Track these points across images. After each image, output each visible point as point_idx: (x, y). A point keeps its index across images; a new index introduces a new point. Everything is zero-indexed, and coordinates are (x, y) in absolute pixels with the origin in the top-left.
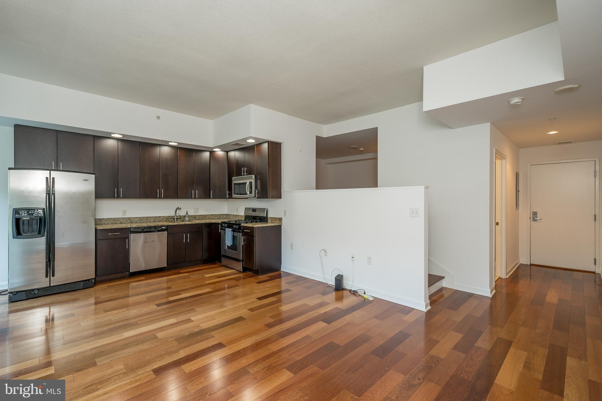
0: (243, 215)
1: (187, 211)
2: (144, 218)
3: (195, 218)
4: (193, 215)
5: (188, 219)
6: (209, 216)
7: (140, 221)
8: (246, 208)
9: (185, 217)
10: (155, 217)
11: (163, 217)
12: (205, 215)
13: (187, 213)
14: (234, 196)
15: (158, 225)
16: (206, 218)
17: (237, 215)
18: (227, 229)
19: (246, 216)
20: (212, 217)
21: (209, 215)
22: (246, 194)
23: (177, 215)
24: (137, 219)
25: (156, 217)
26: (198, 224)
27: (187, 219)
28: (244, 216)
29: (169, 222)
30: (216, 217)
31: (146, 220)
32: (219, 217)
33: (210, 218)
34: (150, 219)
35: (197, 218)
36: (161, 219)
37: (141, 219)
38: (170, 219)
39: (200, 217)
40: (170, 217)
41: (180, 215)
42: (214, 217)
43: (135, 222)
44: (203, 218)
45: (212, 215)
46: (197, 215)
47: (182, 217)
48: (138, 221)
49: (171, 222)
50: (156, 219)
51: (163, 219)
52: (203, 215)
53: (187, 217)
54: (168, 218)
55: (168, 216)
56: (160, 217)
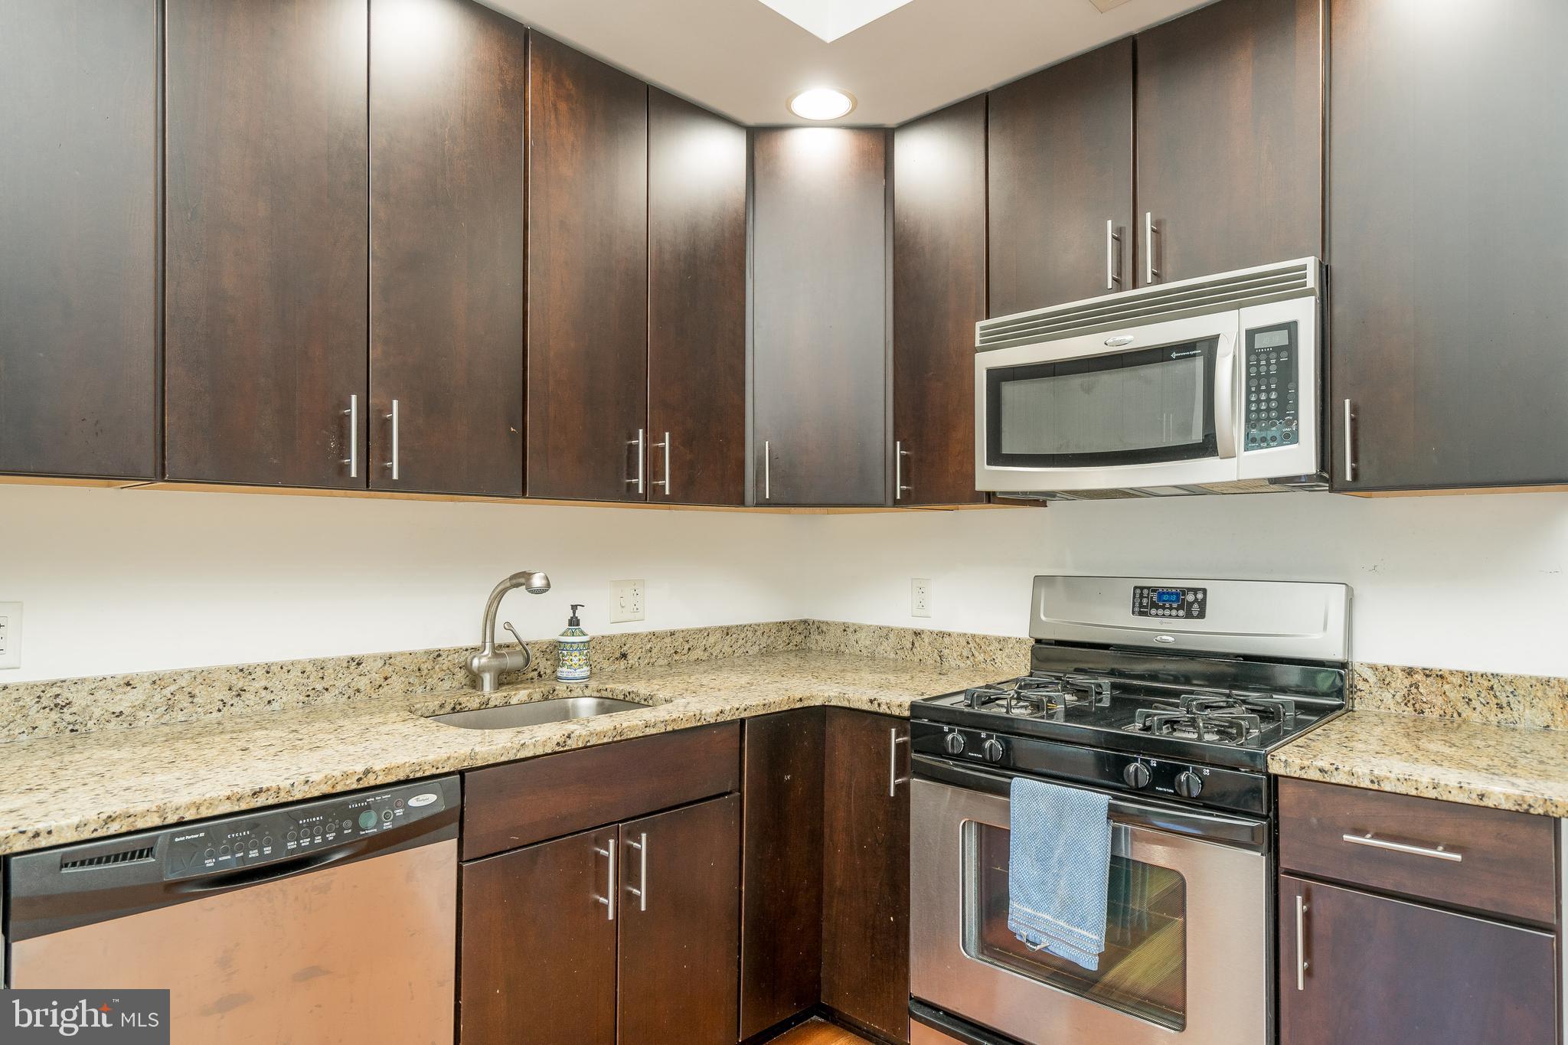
0: (1024, 634)
1: (574, 608)
2: (204, 677)
3: (624, 656)
4: (611, 638)
5: (585, 671)
6: (712, 639)
7: (170, 708)
8: (1041, 581)
9: (555, 651)
10: (313, 662)
13: (574, 622)
14: (988, 476)
15: (371, 781)
16: (693, 656)
17: (917, 634)
18: (1020, 785)
19: (1038, 641)
20: (727, 650)
21: (706, 632)
22: (1207, 447)
23: (503, 637)
24: (135, 696)
25: (321, 666)
26: (716, 725)
27: (574, 669)
28: (1019, 641)
29: (442, 706)
30: (750, 644)
31: (227, 696)
32: (764, 641)
33: (714, 654)
34: (264, 683)
35: (632, 660)
36: (362, 683)
37: (173, 688)
38: (441, 675)
39: (655, 651)
40: (439, 656)
41: (525, 639)
42: (741, 642)
43: (110, 726)
44: (676, 652)
45: (728, 634)
46: (635, 635)
47: (538, 660)
48: (141, 714)
49: (458, 707)
50: (319, 687)
51: (386, 679)
52: (672, 634)
53: (576, 658)
54: (429, 665)
55: (428, 653)
56: (359, 664)
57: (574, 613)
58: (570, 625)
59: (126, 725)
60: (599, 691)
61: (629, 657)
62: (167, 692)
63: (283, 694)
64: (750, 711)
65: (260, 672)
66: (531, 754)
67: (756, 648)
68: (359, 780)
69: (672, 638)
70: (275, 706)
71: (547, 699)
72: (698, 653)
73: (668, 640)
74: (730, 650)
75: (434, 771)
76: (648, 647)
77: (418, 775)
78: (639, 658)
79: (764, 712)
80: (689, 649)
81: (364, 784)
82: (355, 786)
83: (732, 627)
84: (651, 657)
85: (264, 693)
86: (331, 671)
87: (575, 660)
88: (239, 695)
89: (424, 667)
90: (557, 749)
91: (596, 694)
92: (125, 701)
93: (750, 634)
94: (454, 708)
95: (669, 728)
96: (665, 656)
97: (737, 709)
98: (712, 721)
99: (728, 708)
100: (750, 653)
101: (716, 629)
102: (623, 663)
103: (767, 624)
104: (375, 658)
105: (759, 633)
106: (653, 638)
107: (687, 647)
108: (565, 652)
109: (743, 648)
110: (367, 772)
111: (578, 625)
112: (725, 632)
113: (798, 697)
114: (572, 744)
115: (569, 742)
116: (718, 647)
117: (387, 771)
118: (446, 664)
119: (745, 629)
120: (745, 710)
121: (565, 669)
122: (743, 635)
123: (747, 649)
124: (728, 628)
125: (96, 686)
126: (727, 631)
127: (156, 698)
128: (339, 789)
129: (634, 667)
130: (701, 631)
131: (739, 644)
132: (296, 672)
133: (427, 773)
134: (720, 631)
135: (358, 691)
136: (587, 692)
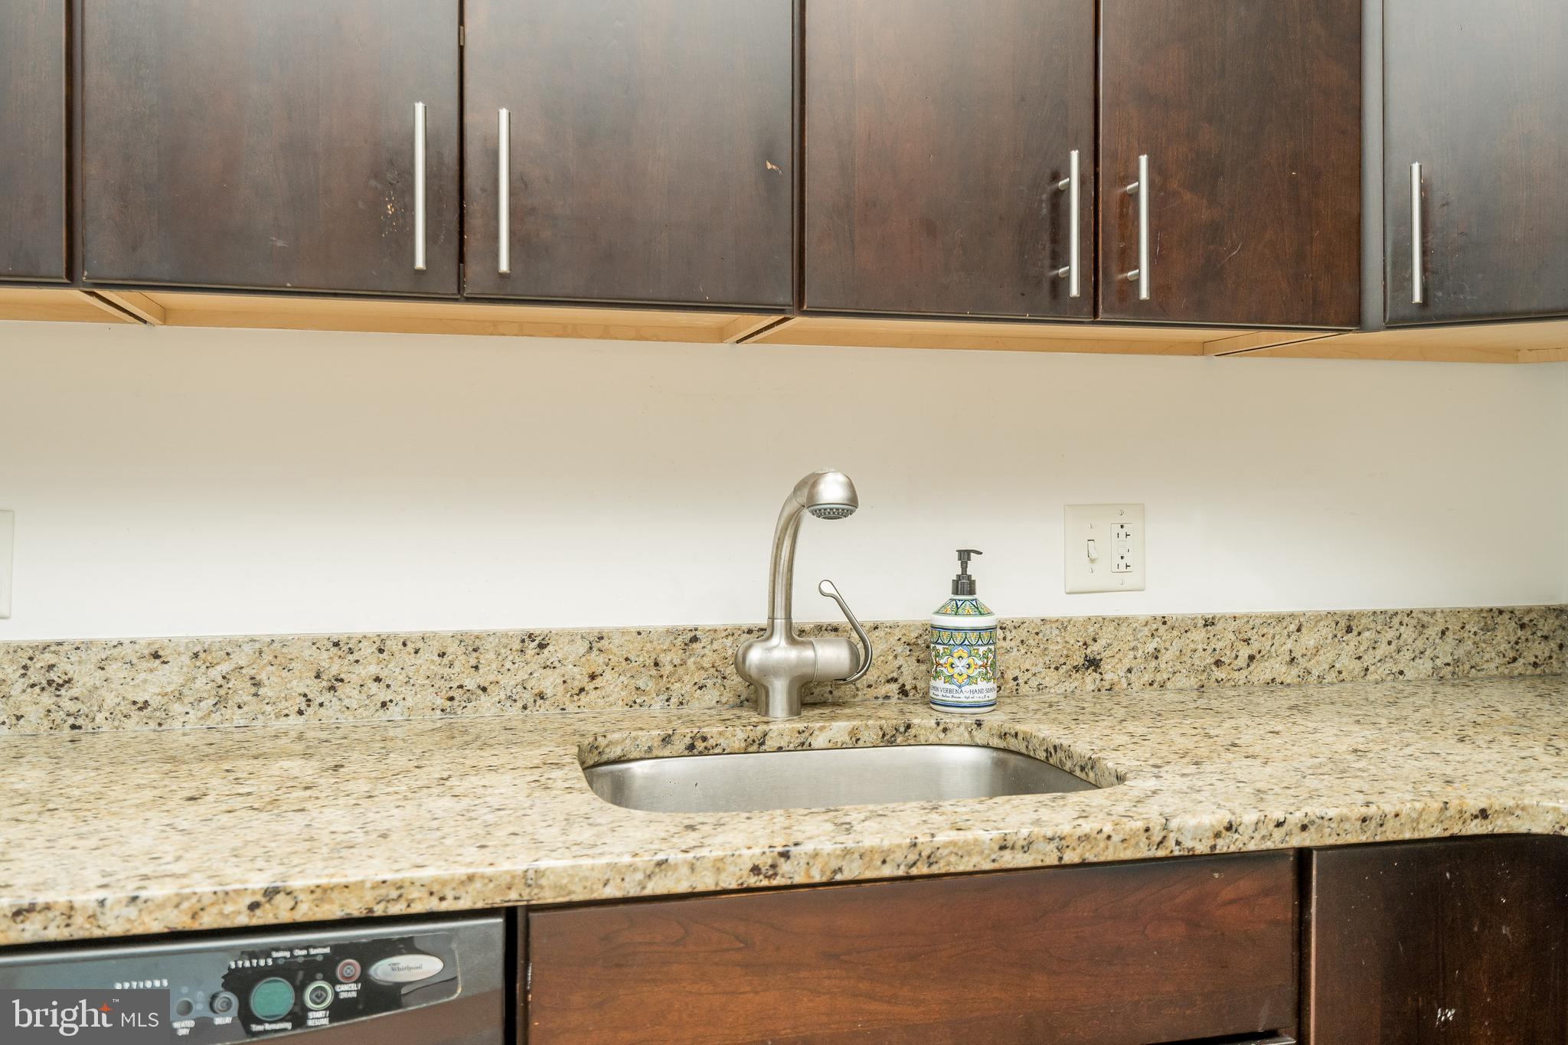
1: (965, 556)
2: (276, 652)
3: (1093, 663)
4: (1063, 625)
5: (982, 689)
6: (1309, 640)
7: (220, 702)
10: (461, 639)
11: (597, 641)
12: (1247, 629)
13: (964, 586)
15: (280, 912)
16: (1262, 672)
20: (1346, 663)
21: (1294, 623)
23: (809, 609)
24: (167, 677)
25: (473, 645)
27: (958, 683)
29: (666, 740)
30: (1409, 655)
31: (314, 689)
32: (1445, 651)
33: (1315, 673)
34: (373, 669)
35: (1112, 672)
36: (549, 682)
37: (225, 667)
38: (700, 677)
39: (1165, 657)
40: (694, 639)
41: (862, 616)
42: (1383, 649)
43: (130, 724)
44: (1218, 663)
45: (1349, 630)
46: (1119, 622)
47: (900, 661)
48: (177, 708)
49: (700, 745)
50: (470, 684)
51: (593, 677)
52: (1209, 623)
53: (960, 662)
54: (676, 656)
55: (673, 633)
56: (542, 646)
57: (964, 567)
58: (956, 592)
59: (153, 725)
60: (1004, 736)
61: (1105, 666)
62: (216, 673)
63: (406, 691)
64: (1320, 829)
65: (367, 650)
66: (683, 887)
67: (1425, 666)
68: (254, 906)
69: (1208, 632)
70: (394, 712)
71: (891, 743)
72: (1274, 668)
73: (1199, 635)
74: (1357, 666)
75: (434, 905)
76: (1150, 647)
77: (396, 909)
78: (1129, 671)
79: (1363, 839)
80: (1252, 658)
81: (265, 916)
82: (243, 920)
83: (1362, 614)
84: (1157, 670)
85: (374, 687)
86: (492, 655)
87: (960, 665)
88: (332, 688)
89: (664, 659)
90: (753, 881)
91: (996, 742)
92: (153, 684)
93: (1408, 633)
94: (691, 747)
95: (1071, 857)
96: (1193, 670)
97: (1279, 825)
98: (1202, 848)
99: (1249, 817)
100: (1410, 674)
101: (1319, 618)
102: (1090, 679)
103: (1457, 613)
104: (572, 636)
105: (1432, 632)
106: (1162, 629)
107: (1245, 652)
108: (940, 648)
109: (1389, 665)
110: (271, 893)
111: (972, 592)
112: (1343, 624)
113: (1474, 804)
114: (793, 872)
115: (785, 867)
116: (1326, 657)
117: (321, 892)
118: (709, 656)
119: (1396, 621)
120: (1304, 828)
121: (939, 683)
122: (1390, 634)
123: (1401, 667)
124: (1350, 617)
125: (108, 655)
126: (1348, 624)
127: (200, 683)
128: (207, 922)
129: (1116, 688)
130: (1280, 619)
131: (1379, 653)
132: (429, 655)
133: (417, 908)
134: (1330, 620)
135: (541, 696)
136: (980, 736)
